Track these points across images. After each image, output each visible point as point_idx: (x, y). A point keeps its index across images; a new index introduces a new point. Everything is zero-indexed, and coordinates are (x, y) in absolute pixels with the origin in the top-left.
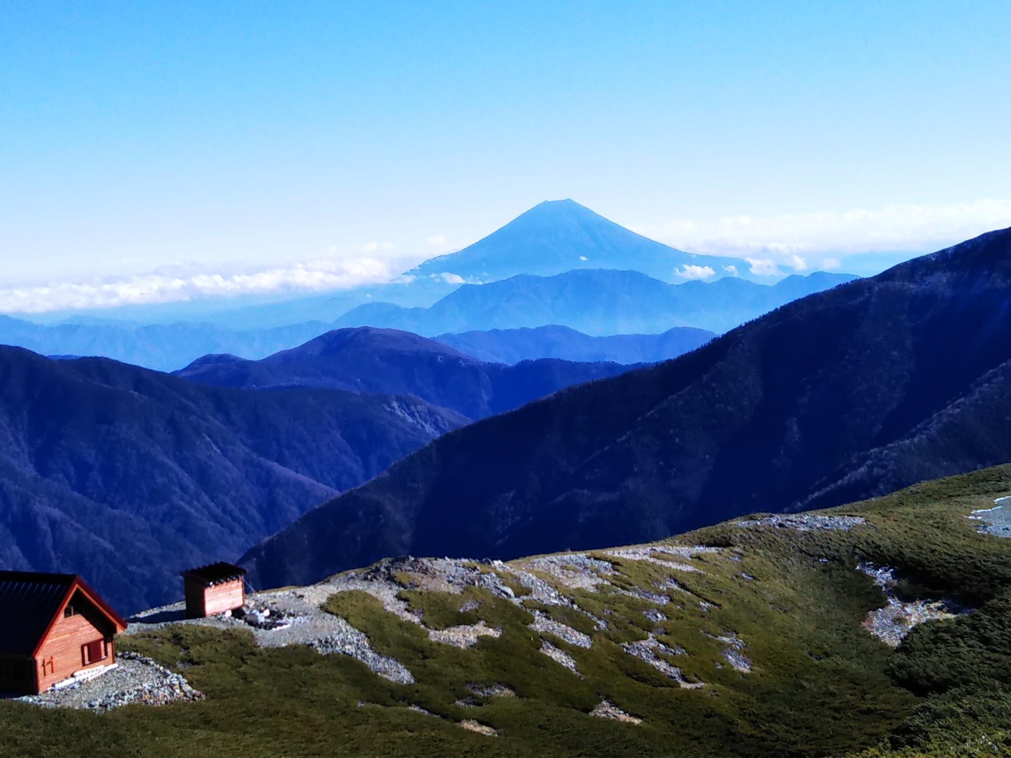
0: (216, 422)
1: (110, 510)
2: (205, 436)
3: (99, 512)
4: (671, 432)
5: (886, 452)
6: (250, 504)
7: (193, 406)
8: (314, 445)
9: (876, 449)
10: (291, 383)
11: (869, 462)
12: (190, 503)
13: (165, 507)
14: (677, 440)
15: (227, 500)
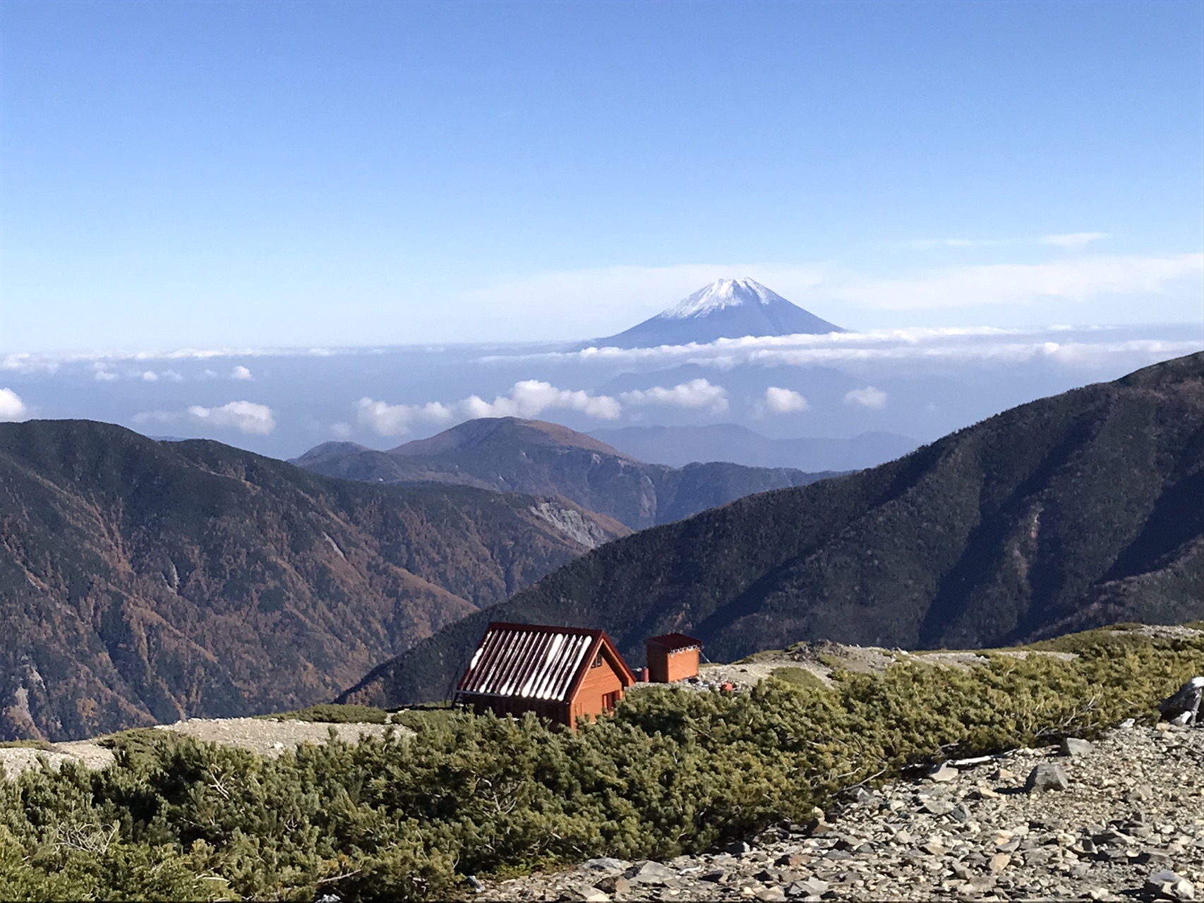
0: (338, 519)
1: (214, 616)
2: (325, 535)
3: (201, 618)
4: (869, 552)
5: (1124, 586)
6: (373, 615)
7: (312, 501)
8: (448, 550)
9: (1112, 583)
10: (422, 479)
11: (1103, 597)
12: (305, 612)
13: (277, 615)
14: (876, 562)
15: (348, 610)
